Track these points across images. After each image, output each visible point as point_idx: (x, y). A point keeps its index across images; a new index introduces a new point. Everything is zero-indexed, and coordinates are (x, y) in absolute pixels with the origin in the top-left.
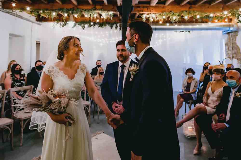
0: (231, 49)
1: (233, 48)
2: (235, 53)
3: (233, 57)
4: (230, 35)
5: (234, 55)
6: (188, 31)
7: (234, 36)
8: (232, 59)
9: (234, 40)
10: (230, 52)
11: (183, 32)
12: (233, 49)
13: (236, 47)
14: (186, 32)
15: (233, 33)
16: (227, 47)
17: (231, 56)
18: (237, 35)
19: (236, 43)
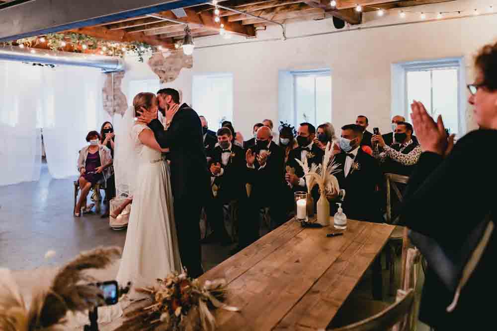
0: (112, 98)
1: (115, 97)
2: (118, 105)
3: (115, 111)
4: (111, 76)
5: (117, 108)
6: (51, 65)
7: (118, 78)
8: (114, 115)
9: (117, 83)
10: (109, 103)
11: (40, 65)
12: (114, 99)
13: (120, 94)
14: (47, 65)
15: (115, 73)
16: (105, 95)
17: (111, 109)
18: (122, 77)
19: (119, 89)
